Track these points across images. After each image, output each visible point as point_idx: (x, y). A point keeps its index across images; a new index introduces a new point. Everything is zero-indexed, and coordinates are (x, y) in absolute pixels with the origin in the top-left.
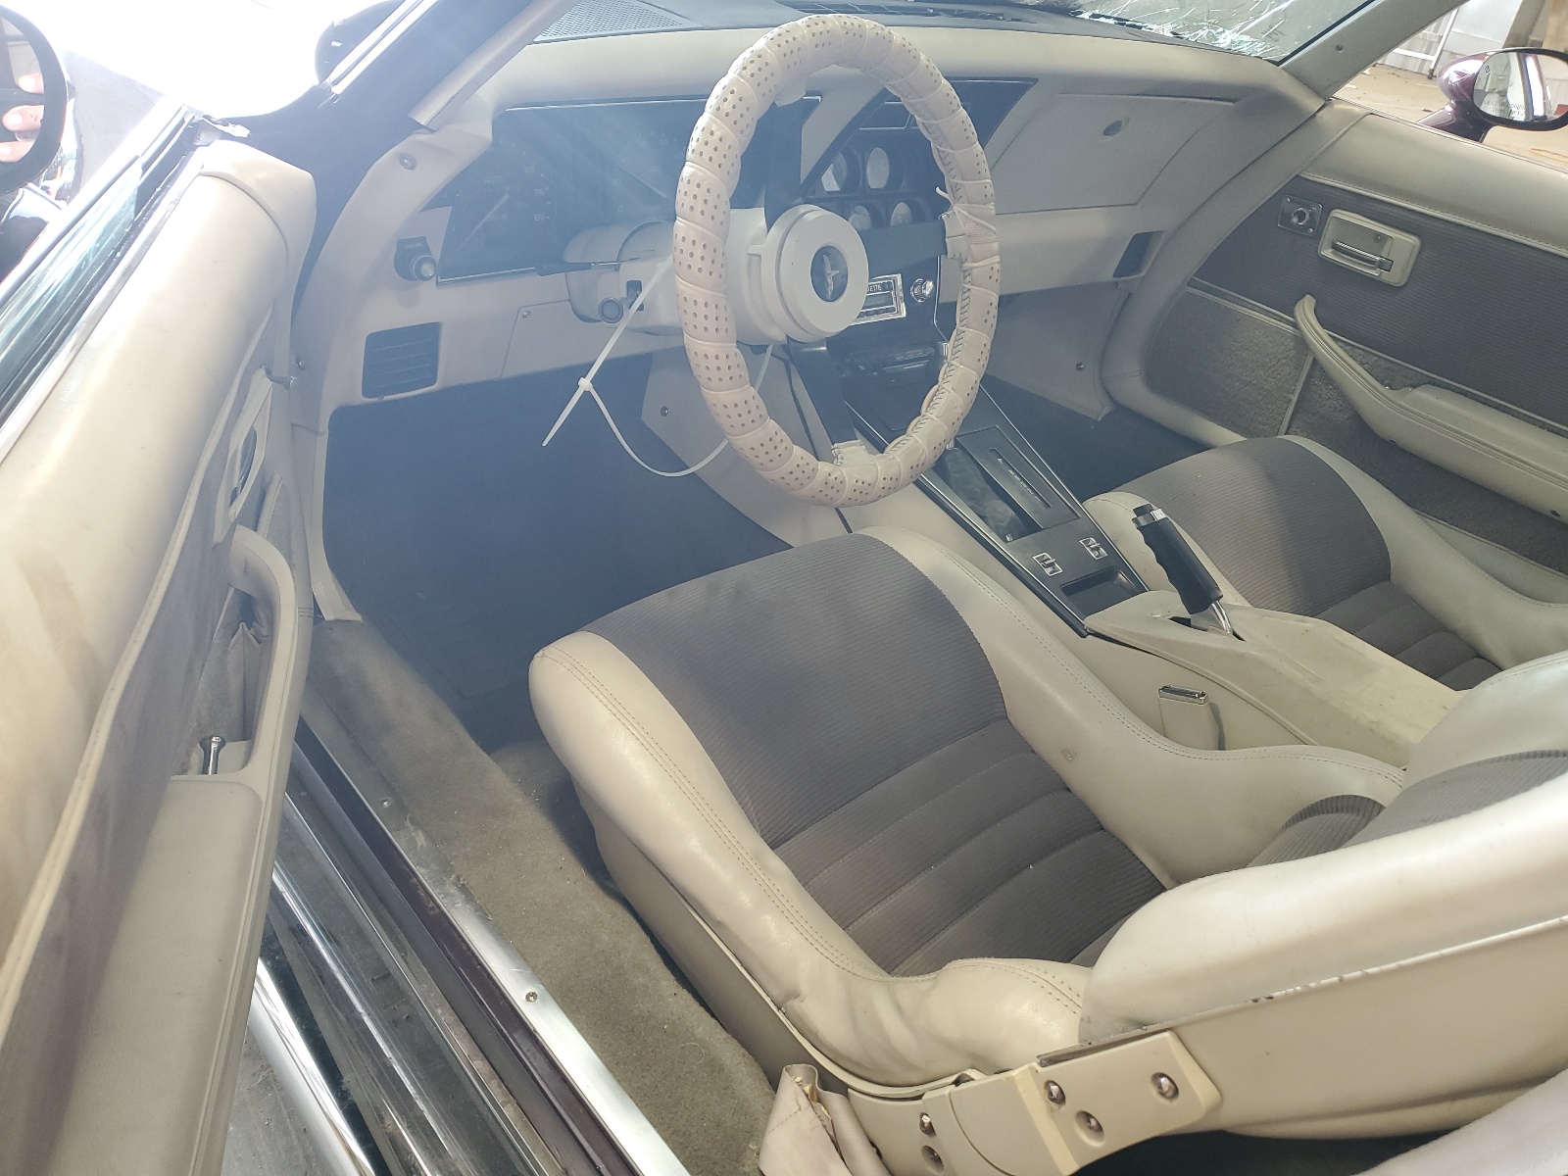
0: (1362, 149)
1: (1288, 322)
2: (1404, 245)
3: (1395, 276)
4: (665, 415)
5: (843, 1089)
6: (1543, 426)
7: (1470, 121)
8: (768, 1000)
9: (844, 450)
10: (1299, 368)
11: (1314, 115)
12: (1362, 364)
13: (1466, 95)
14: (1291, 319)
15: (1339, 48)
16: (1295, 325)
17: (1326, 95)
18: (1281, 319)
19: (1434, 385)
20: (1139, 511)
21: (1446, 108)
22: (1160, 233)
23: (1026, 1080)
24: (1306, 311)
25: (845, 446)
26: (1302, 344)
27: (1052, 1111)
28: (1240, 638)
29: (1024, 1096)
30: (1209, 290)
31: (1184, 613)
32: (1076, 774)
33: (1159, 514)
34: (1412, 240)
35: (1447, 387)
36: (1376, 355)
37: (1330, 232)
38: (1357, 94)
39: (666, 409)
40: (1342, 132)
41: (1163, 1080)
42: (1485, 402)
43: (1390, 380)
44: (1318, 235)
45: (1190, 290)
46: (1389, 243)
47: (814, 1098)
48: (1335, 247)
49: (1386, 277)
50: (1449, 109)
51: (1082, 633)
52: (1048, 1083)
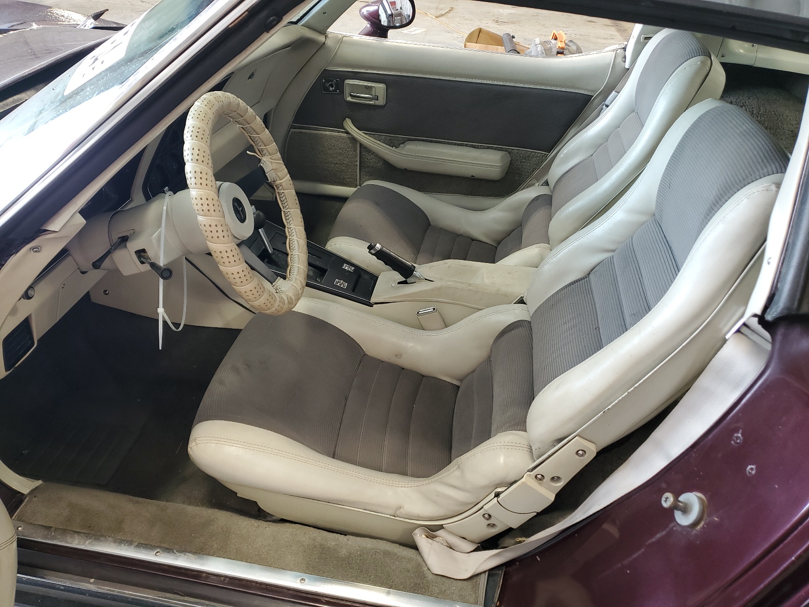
0: (347, 53)
1: (343, 132)
2: (380, 88)
3: (381, 101)
4: (108, 294)
5: (441, 527)
6: (455, 144)
7: (379, 30)
8: (389, 516)
9: (277, 284)
10: (355, 151)
11: (324, 43)
12: (380, 141)
13: (374, 19)
14: (343, 130)
15: (324, 13)
16: (347, 133)
17: (323, 32)
18: (339, 132)
19: (410, 140)
20: (370, 248)
21: (366, 25)
22: (271, 110)
23: (528, 480)
24: (349, 125)
25: (277, 282)
26: (354, 140)
27: (540, 483)
28: (432, 281)
29: (530, 485)
30: (302, 128)
31: (403, 279)
32: (404, 362)
33: (378, 246)
34: (382, 86)
35: (416, 140)
36: (384, 135)
37: (347, 90)
38: (337, 29)
39: (106, 291)
40: (337, 48)
41: (580, 452)
42: (431, 142)
43: (392, 143)
44: (342, 92)
45: (293, 130)
46: (374, 89)
47: (432, 537)
48: (352, 96)
49: (377, 103)
50: (369, 25)
51: (371, 305)
52: (536, 477)
